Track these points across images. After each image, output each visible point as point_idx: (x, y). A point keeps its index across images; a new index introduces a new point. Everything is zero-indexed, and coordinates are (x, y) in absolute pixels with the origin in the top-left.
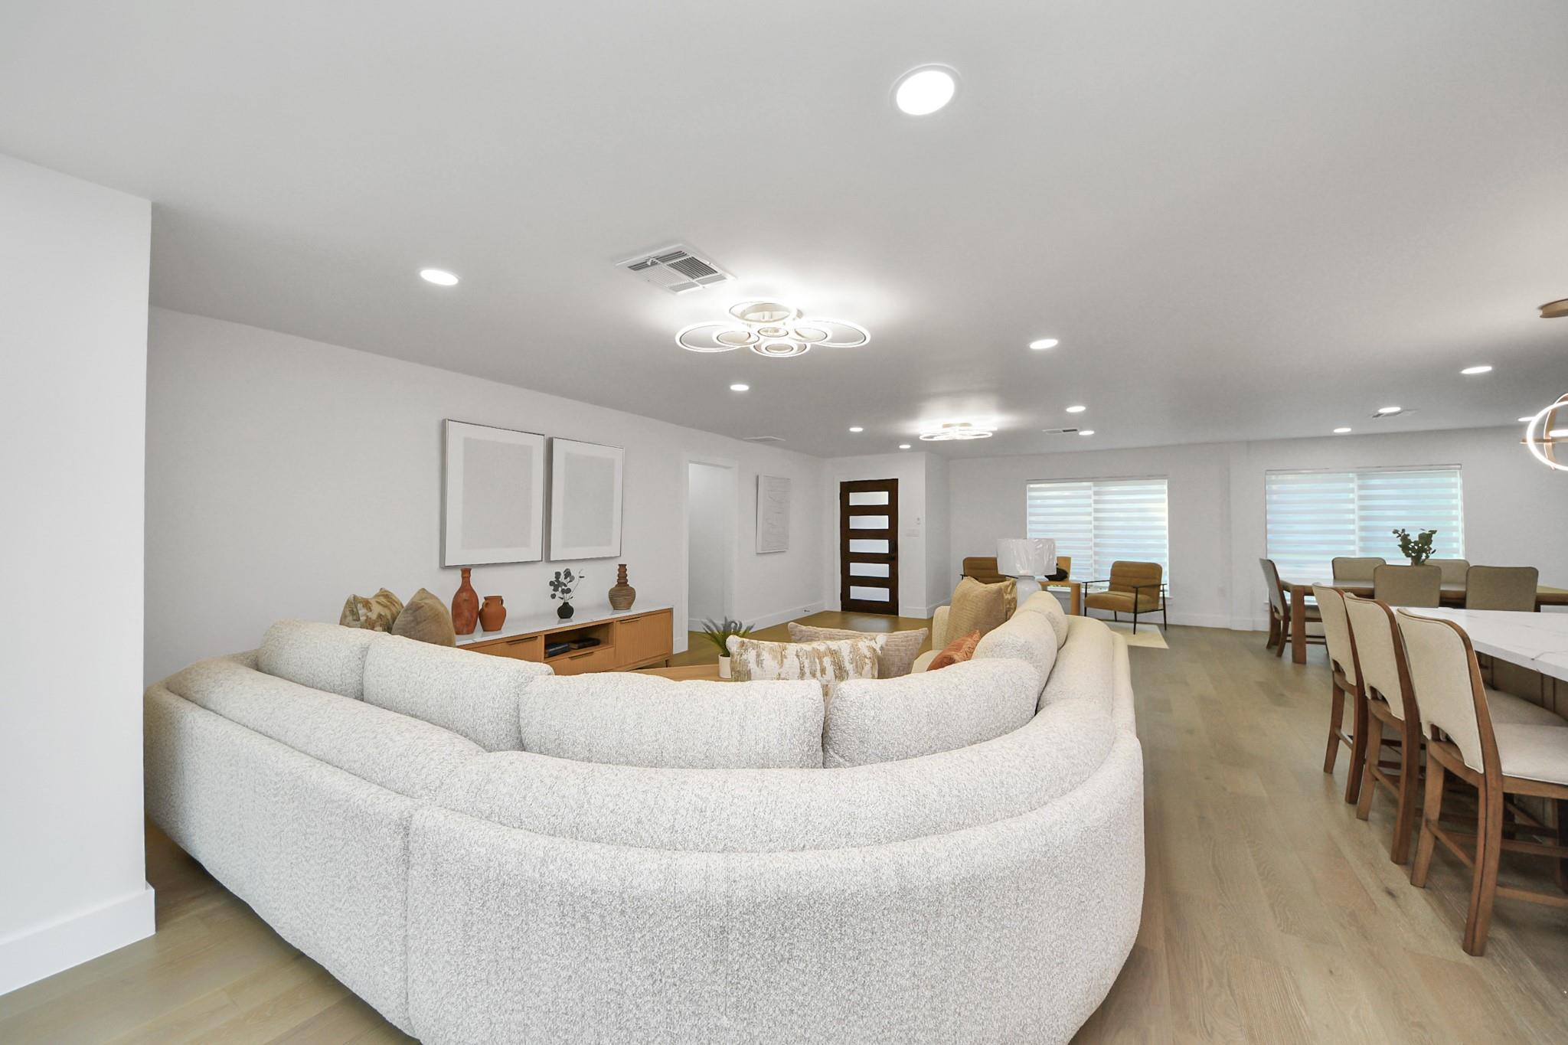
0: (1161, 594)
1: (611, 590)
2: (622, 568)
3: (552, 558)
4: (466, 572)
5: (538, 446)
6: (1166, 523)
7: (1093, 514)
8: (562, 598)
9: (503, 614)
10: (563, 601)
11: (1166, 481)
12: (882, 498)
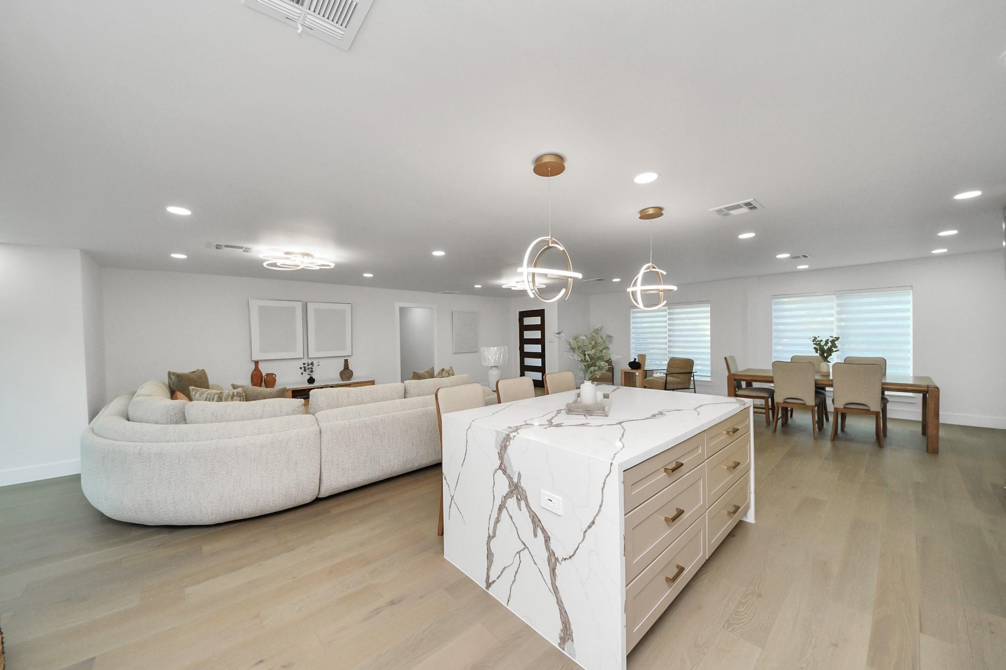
0: (692, 378)
1: (341, 372)
2: (346, 361)
3: (310, 357)
4: (257, 363)
5: (298, 307)
6: (709, 333)
7: (668, 327)
8: (309, 375)
9: (274, 381)
10: (310, 376)
11: (709, 305)
12: (536, 321)
